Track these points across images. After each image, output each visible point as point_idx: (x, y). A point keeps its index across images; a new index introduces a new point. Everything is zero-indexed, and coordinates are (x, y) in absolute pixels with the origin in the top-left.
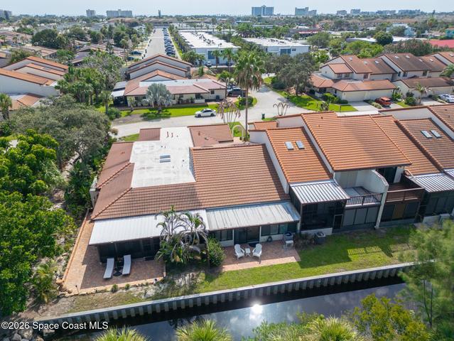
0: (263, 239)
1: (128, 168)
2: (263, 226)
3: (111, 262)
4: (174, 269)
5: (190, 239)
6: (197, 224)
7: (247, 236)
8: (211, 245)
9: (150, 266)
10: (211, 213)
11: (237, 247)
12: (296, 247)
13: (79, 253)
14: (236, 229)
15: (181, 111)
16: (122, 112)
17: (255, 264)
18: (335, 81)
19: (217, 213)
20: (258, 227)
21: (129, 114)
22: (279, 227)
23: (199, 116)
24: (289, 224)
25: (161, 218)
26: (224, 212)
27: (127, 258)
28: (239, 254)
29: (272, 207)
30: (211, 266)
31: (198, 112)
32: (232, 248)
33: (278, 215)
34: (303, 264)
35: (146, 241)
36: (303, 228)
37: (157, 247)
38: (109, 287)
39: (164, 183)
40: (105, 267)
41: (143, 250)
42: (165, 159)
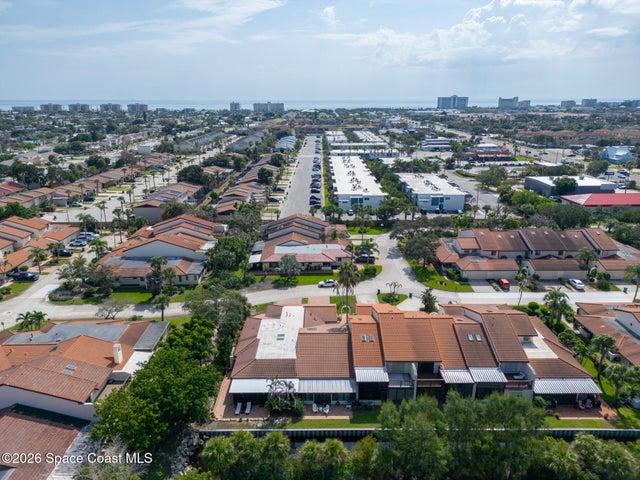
0: (333, 402)
1: (255, 343)
2: (334, 394)
3: (239, 405)
4: (275, 414)
5: (285, 396)
6: (290, 388)
7: (322, 399)
8: (297, 402)
9: (261, 410)
10: (302, 382)
11: (314, 405)
12: (353, 410)
13: (221, 397)
14: (316, 394)
15: (308, 278)
16: (257, 277)
17: (324, 417)
18: (462, 256)
19: (306, 381)
20: (330, 394)
21: (262, 280)
22: (343, 396)
23: (322, 286)
24: (351, 394)
25: (270, 382)
26: (310, 381)
27: (249, 404)
28: (315, 410)
29: (343, 382)
30: (296, 415)
31: (322, 283)
32: (311, 406)
33: (344, 387)
34: (352, 421)
35: (261, 394)
36: (360, 398)
37: (266, 399)
38: (238, 419)
39: (276, 358)
40: (235, 408)
41: (258, 400)
42: (281, 337)
